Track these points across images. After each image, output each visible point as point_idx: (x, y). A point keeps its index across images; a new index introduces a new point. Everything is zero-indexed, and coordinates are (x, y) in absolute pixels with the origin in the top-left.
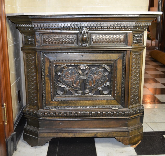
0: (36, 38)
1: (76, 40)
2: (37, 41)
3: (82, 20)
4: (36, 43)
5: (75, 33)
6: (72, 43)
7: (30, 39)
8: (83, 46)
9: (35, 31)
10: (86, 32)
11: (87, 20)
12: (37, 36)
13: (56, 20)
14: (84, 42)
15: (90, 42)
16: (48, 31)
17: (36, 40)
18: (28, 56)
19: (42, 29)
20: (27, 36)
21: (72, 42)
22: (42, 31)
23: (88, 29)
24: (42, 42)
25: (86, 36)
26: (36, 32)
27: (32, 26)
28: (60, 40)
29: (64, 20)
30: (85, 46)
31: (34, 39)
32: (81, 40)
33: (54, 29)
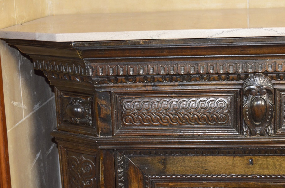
0: (99, 109)
1: (229, 112)
2: (102, 116)
3: (252, 52)
4: (100, 124)
5: (229, 92)
6: (217, 124)
7: (79, 110)
8: (256, 134)
9: (96, 86)
10: (266, 89)
11: (271, 51)
12: (103, 102)
13: (166, 53)
14: (258, 122)
15: (280, 118)
16: (137, 86)
17: (100, 114)
18: (74, 159)
19: (116, 81)
20: (69, 99)
21: (217, 121)
22: (118, 87)
23: (272, 78)
24: (120, 118)
25: (265, 102)
26: (98, 88)
27: (85, 71)
28: (176, 114)
29: (192, 53)
30: (261, 134)
31: (92, 109)
32: (249, 115)
33: (159, 81)
